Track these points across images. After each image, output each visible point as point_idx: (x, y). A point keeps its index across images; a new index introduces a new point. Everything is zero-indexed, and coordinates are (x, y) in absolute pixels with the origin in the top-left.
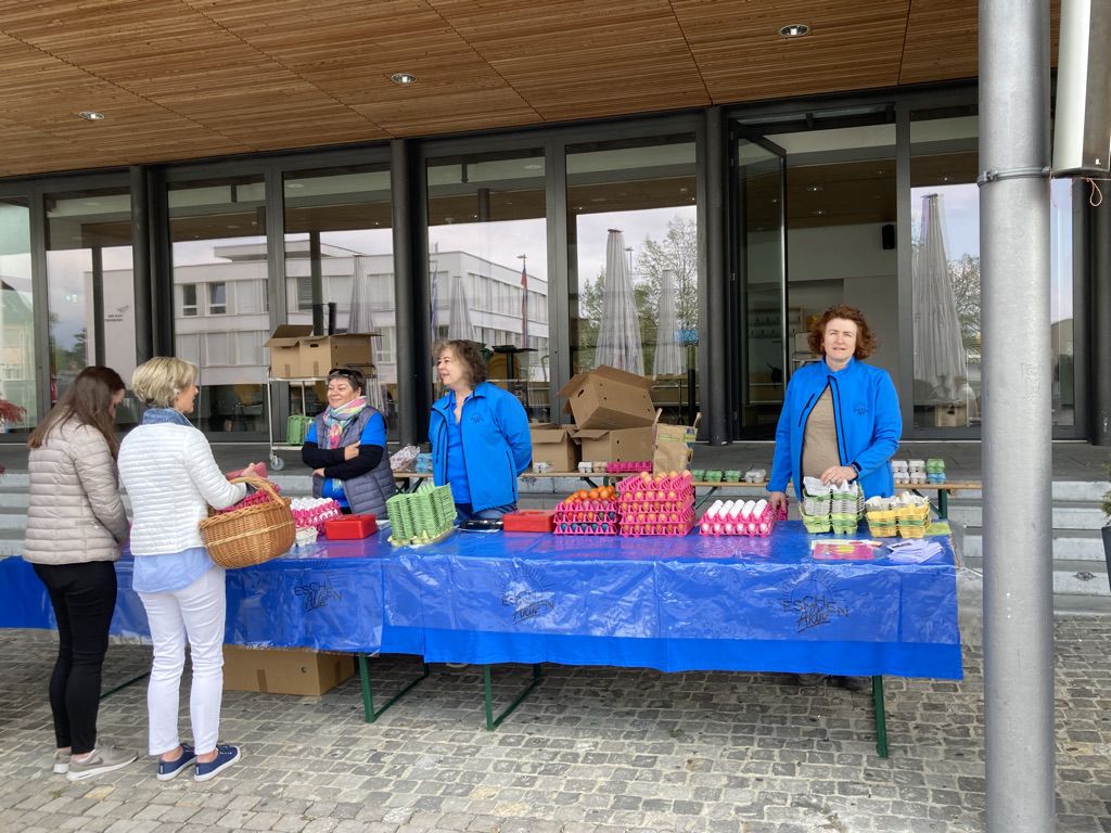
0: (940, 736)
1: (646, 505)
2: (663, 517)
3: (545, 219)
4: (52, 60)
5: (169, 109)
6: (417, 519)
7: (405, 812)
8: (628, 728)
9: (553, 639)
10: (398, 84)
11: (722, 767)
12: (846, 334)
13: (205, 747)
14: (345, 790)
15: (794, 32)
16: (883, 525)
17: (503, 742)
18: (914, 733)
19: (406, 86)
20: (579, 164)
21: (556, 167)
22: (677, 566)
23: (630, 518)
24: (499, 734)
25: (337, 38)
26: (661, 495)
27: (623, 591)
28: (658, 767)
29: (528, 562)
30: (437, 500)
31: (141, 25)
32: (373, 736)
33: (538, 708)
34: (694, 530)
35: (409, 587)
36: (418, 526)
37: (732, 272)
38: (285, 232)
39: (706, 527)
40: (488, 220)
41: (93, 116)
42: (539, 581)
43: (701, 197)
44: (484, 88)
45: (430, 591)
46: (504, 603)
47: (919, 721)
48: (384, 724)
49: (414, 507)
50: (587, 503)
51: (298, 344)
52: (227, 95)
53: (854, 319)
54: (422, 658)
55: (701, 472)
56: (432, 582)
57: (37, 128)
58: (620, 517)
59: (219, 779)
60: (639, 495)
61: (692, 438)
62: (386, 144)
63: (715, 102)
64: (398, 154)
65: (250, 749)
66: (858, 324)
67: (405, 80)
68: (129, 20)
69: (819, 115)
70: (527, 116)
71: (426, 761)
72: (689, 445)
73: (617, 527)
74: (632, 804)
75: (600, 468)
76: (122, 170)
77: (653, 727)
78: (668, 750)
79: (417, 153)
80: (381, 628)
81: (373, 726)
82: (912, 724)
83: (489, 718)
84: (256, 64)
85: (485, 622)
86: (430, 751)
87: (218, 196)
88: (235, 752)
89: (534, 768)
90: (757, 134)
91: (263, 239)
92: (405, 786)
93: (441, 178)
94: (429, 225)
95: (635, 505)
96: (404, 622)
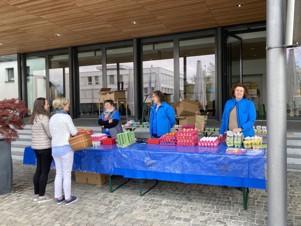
0: (264, 204)
1: (183, 138)
2: (188, 141)
3: (173, 59)
4: (47, 21)
5: (76, 33)
7: (114, 216)
8: (177, 197)
9: (156, 173)
10: (133, 24)
11: (199, 209)
12: (241, 91)
13: (67, 197)
14: (101, 210)
15: (240, 6)
16: (247, 145)
17: (144, 200)
18: (256, 204)
19: (135, 25)
20: (183, 44)
21: (177, 45)
22: (188, 154)
23: (179, 141)
24: (143, 197)
25: (116, 13)
27: (174, 161)
28: (182, 209)
29: (150, 152)
30: (129, 135)
31: (67, 12)
32: (111, 196)
33: (155, 191)
34: (196, 144)
36: (124, 141)
37: (225, 72)
38: (107, 64)
39: (199, 144)
40: (160, 59)
41: (58, 35)
42: (153, 157)
43: (216, 52)
44: (156, 24)
45: (125, 159)
46: (144, 163)
47: (258, 200)
48: (115, 194)
49: (123, 136)
50: (168, 137)
51: (106, 93)
52: (90, 28)
53: (243, 87)
54: (123, 176)
55: (208, 129)
56: (126, 156)
57: (45, 38)
58: (176, 140)
59: (71, 205)
60: (182, 135)
61: (206, 119)
62: (132, 40)
63: (220, 26)
64: (135, 42)
65: (80, 198)
66: (244, 88)
67: (135, 23)
68: (64, 11)
69: (252, 28)
70: (168, 31)
71: (123, 203)
72: (205, 121)
73: (176, 143)
74: (173, 218)
75: (180, 127)
76: (66, 48)
77: (184, 198)
78: (186, 204)
79: (140, 42)
80: (113, 168)
81: (112, 194)
82: (256, 201)
83: (141, 193)
84: (96, 20)
85: (139, 168)
86: (124, 201)
87: (91, 54)
88: (76, 198)
89: (150, 207)
90: (233, 34)
91: (101, 65)
92: (116, 209)
93: (146, 48)
94: (143, 61)
95: (181, 138)
96: (119, 167)
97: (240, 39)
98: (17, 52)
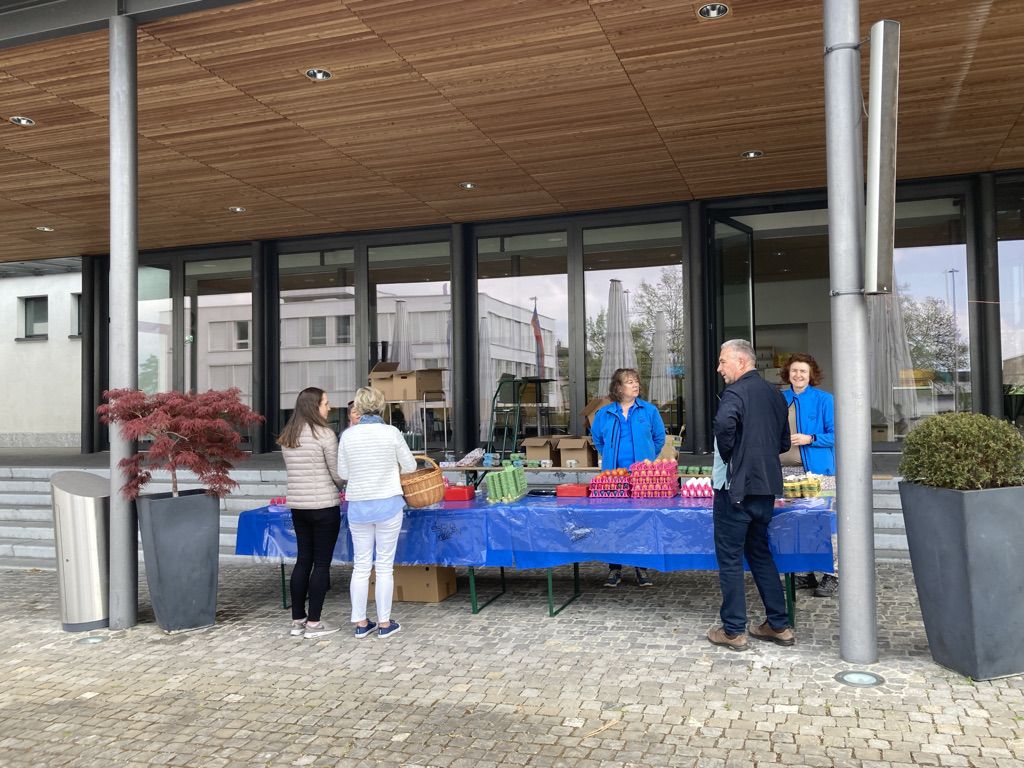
0: (828, 619)
1: (648, 479)
2: (658, 486)
4: (223, 176)
5: (294, 205)
6: (504, 486)
7: (509, 650)
8: (637, 616)
10: (463, 188)
11: (695, 632)
12: (803, 371)
13: (384, 616)
14: (470, 642)
15: (752, 155)
17: (559, 622)
18: (813, 618)
19: (469, 190)
20: (593, 237)
21: (575, 238)
22: (666, 511)
23: (638, 487)
24: (557, 618)
25: (426, 162)
26: (657, 472)
28: (656, 632)
29: (576, 510)
30: (517, 475)
31: (292, 156)
32: (482, 618)
34: (677, 495)
35: (502, 525)
36: (505, 491)
37: (710, 322)
39: (685, 492)
40: (519, 275)
41: (238, 210)
43: (685, 258)
45: (518, 528)
46: (563, 535)
47: (817, 612)
48: (485, 613)
49: (503, 478)
50: (610, 478)
51: (392, 376)
52: (337, 195)
53: (807, 362)
55: (685, 468)
56: (519, 523)
57: (195, 217)
58: (631, 486)
59: (392, 638)
60: (643, 472)
61: (679, 444)
62: (448, 226)
63: (696, 198)
64: (457, 232)
66: (810, 365)
67: (469, 186)
68: (287, 153)
70: (556, 208)
71: (515, 630)
72: (677, 448)
73: (630, 492)
74: (642, 646)
76: (247, 243)
77: (653, 615)
78: (663, 625)
79: (469, 233)
80: (485, 552)
81: (477, 615)
82: (813, 614)
83: (551, 611)
84: (364, 178)
85: (551, 546)
86: (516, 625)
87: (310, 260)
88: (398, 626)
89: (581, 633)
92: (507, 640)
95: (641, 479)
96: (500, 547)
97: (748, 230)
98: (83, 251)
